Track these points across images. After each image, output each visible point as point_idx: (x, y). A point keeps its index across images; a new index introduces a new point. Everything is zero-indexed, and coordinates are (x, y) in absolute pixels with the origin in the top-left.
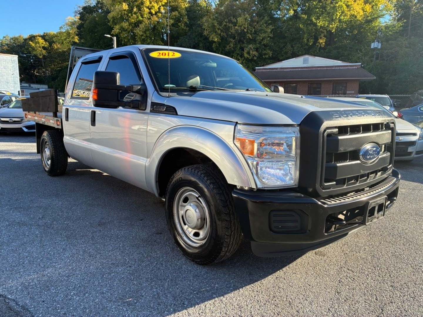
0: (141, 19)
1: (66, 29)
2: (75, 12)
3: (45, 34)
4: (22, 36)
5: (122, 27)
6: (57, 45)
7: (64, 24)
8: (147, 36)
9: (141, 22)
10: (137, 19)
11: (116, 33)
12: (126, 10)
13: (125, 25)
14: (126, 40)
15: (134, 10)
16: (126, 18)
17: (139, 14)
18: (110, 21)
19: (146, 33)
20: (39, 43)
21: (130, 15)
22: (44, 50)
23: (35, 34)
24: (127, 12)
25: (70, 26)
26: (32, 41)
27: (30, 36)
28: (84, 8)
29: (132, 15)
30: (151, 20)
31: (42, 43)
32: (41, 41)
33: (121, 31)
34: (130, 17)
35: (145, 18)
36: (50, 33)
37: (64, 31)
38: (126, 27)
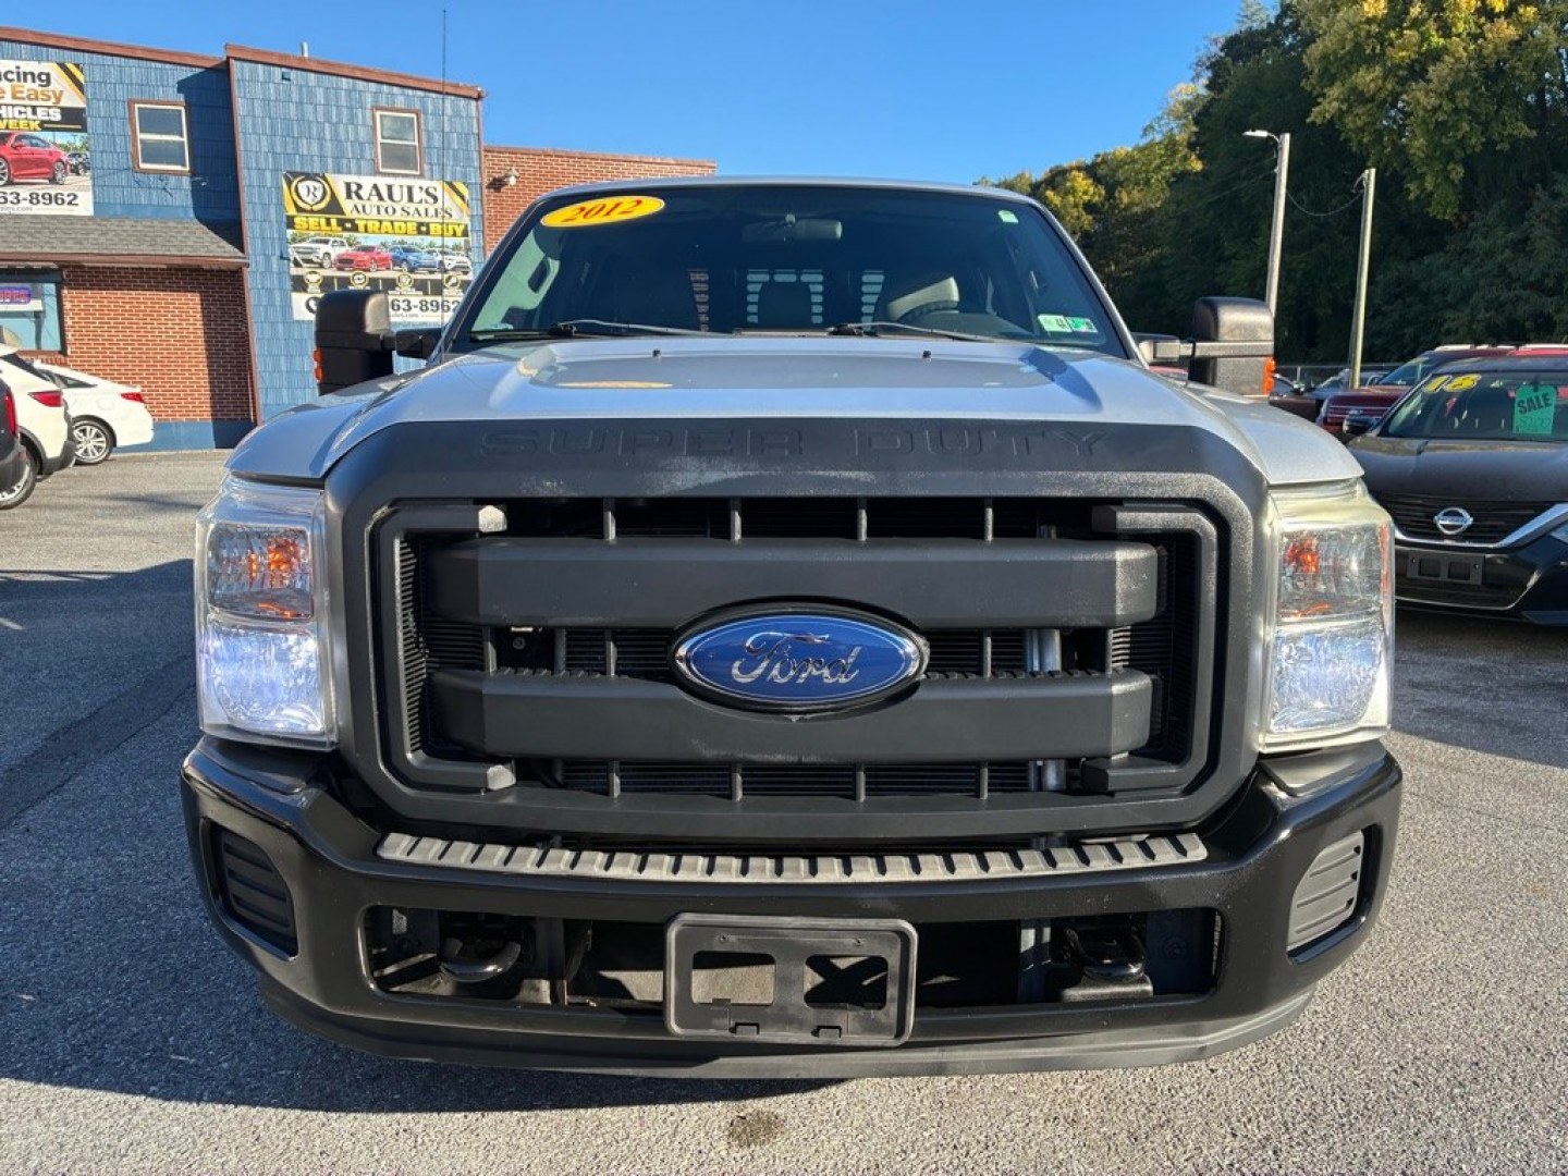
0: (1442, 41)
1: (1165, 129)
2: (1197, 65)
3: (1099, 160)
4: (1027, 175)
5: (1354, 90)
6: (1129, 193)
7: (1159, 113)
8: (1456, 111)
9: (1436, 56)
10: (1420, 47)
11: (1328, 116)
12: (1375, 17)
13: (1367, 78)
14: (1365, 140)
15: (1412, 10)
16: (1374, 49)
17: (1431, 26)
18: (1311, 73)
19: (1452, 100)
20: (1073, 191)
21: (1392, 34)
22: (1088, 213)
23: (1066, 165)
24: (1379, 26)
25: (1179, 118)
26: (1054, 189)
27: (1051, 171)
28: (1232, 44)
29: (1401, 35)
30: (1485, 39)
31: (1085, 193)
32: (1082, 183)
33: (1350, 107)
34: (1392, 44)
35: (1459, 35)
36: (1114, 154)
37: (1158, 138)
38: (1372, 86)
